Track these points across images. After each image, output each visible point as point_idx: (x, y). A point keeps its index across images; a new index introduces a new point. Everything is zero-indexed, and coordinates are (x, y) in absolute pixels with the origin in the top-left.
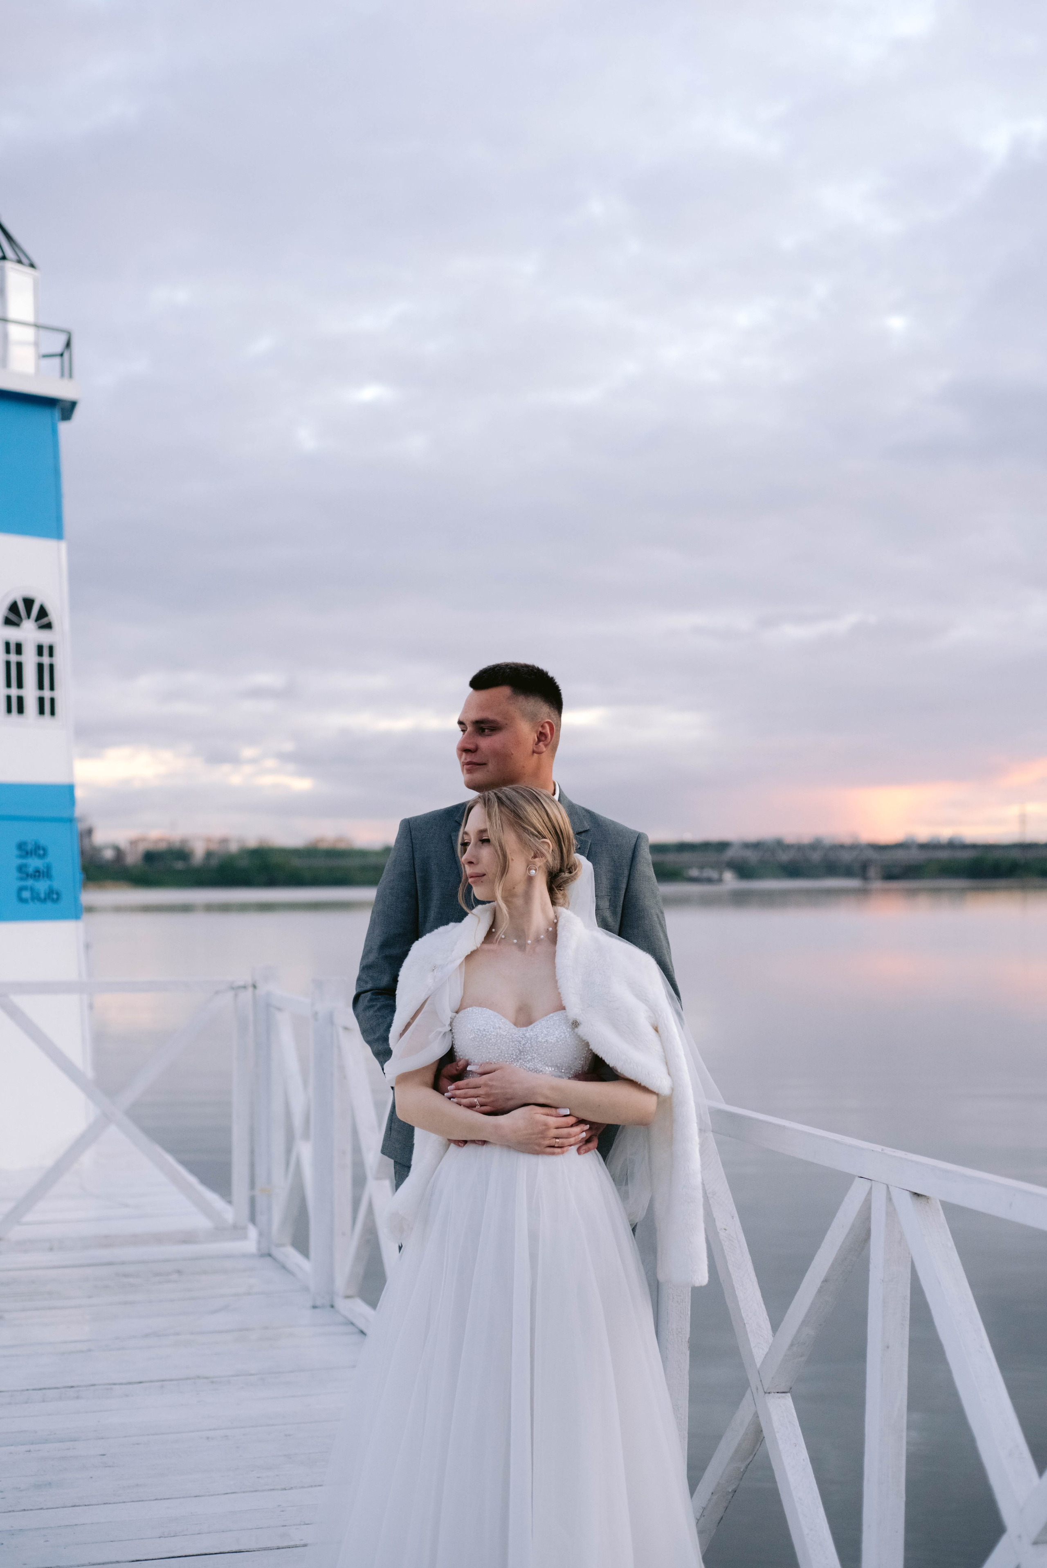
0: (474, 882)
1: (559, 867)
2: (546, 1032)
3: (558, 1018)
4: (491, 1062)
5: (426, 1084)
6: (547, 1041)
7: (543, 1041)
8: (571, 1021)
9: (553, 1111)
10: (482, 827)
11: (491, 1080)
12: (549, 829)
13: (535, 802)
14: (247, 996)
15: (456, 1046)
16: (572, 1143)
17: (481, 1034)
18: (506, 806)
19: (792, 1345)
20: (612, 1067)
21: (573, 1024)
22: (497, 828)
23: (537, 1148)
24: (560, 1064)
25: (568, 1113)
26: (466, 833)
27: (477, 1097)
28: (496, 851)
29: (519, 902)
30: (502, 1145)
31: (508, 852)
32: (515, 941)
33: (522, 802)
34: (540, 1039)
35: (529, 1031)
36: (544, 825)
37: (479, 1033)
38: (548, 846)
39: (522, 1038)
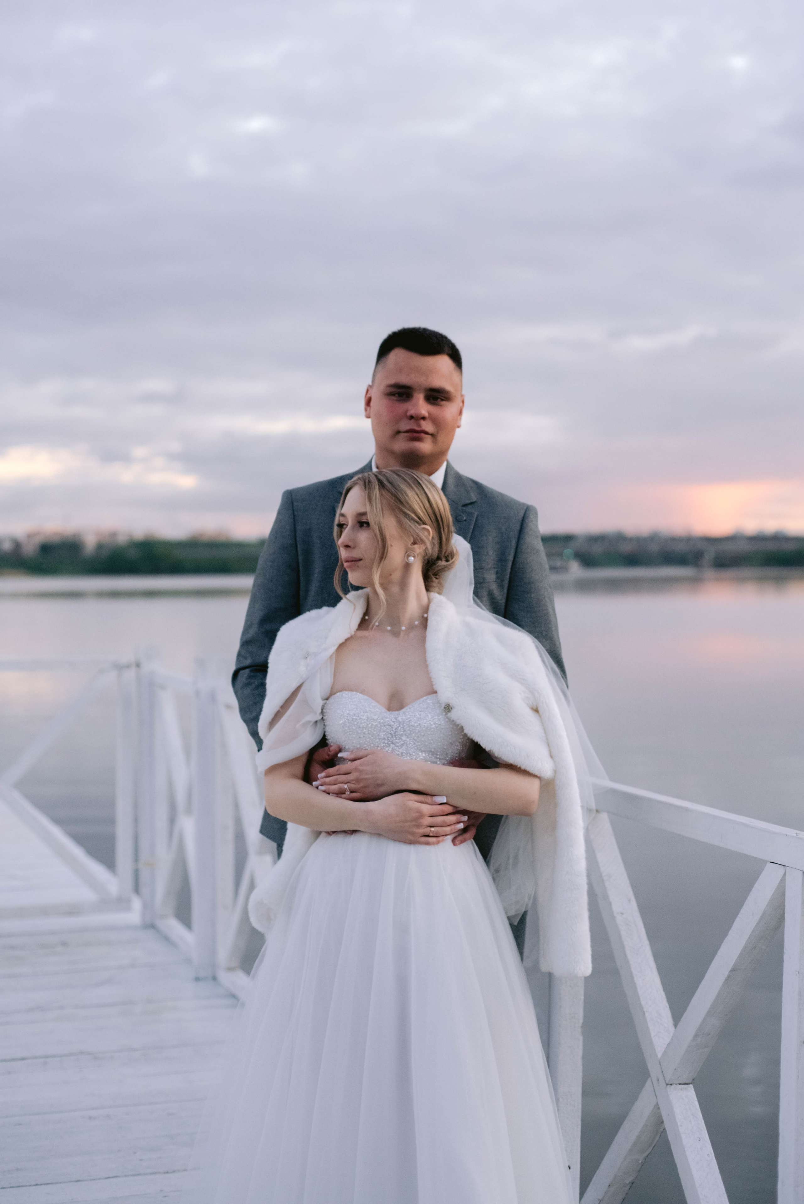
0: (350, 567)
1: (437, 554)
2: (418, 716)
3: (431, 701)
4: (362, 747)
5: (295, 776)
6: (420, 724)
7: (416, 725)
8: (443, 706)
9: (428, 799)
10: (362, 510)
11: (362, 765)
12: (430, 515)
13: (416, 487)
14: (130, 675)
15: (327, 734)
16: (448, 833)
17: (351, 719)
18: (388, 490)
19: (696, 1036)
20: (489, 751)
21: (445, 708)
22: (377, 512)
23: (410, 837)
24: (434, 749)
25: (445, 801)
26: (342, 515)
27: (347, 783)
28: (376, 535)
29: (395, 589)
30: (372, 834)
31: (388, 537)
32: (389, 628)
33: (403, 486)
34: (413, 723)
35: (401, 715)
36: (425, 511)
37: (348, 718)
38: (428, 533)
39: (394, 722)
